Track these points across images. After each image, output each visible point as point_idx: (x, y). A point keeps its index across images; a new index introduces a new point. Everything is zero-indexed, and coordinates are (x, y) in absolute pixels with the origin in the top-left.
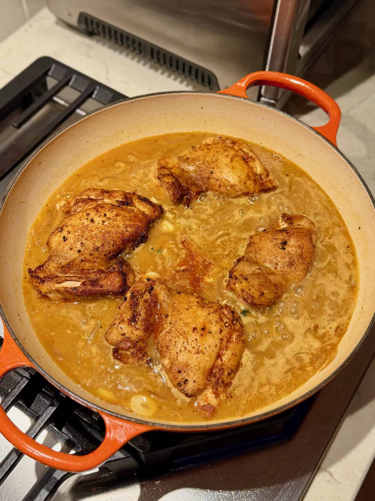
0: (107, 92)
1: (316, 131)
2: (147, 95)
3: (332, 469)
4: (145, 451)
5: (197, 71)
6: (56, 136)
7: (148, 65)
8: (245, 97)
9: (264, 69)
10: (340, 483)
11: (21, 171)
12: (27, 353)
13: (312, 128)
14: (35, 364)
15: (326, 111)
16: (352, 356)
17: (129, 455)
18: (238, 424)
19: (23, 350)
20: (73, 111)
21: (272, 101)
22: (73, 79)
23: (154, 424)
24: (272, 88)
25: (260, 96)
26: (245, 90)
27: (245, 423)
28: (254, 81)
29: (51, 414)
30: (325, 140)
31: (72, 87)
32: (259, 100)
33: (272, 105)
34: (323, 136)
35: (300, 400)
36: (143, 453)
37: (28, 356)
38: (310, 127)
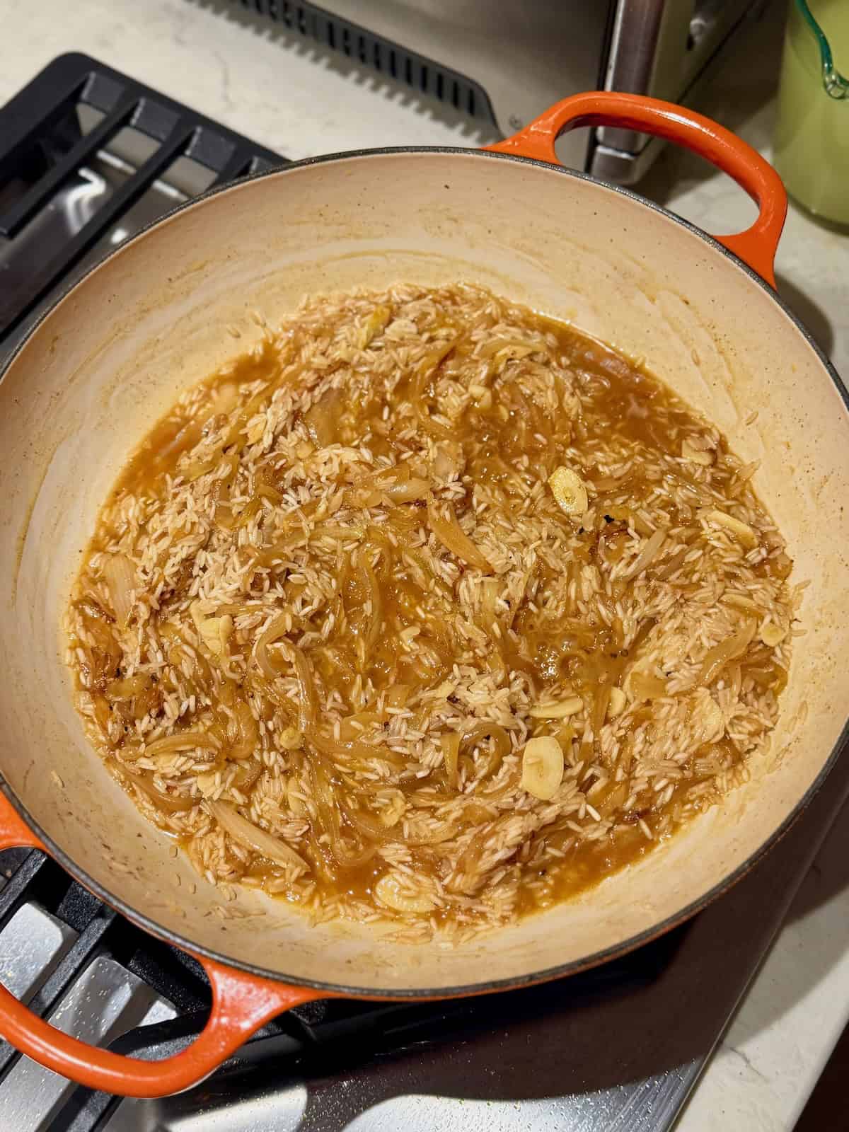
0: (222, 140)
1: (724, 247)
3: (749, 1048)
4: (314, 1020)
5: (440, 79)
6: (91, 274)
8: (553, 160)
10: (767, 1081)
11: (9, 363)
12: (30, 817)
13: (716, 240)
14: (46, 841)
15: (753, 194)
16: (794, 818)
17: (277, 1031)
18: (519, 986)
19: (20, 809)
20: (147, 185)
21: (624, 156)
22: (140, 110)
23: (325, 985)
25: (594, 145)
26: (552, 140)
28: (575, 118)
29: (99, 935)
30: (748, 272)
31: (137, 128)
34: (741, 260)
35: (668, 928)
36: (311, 1026)
37: (31, 824)
38: (711, 237)
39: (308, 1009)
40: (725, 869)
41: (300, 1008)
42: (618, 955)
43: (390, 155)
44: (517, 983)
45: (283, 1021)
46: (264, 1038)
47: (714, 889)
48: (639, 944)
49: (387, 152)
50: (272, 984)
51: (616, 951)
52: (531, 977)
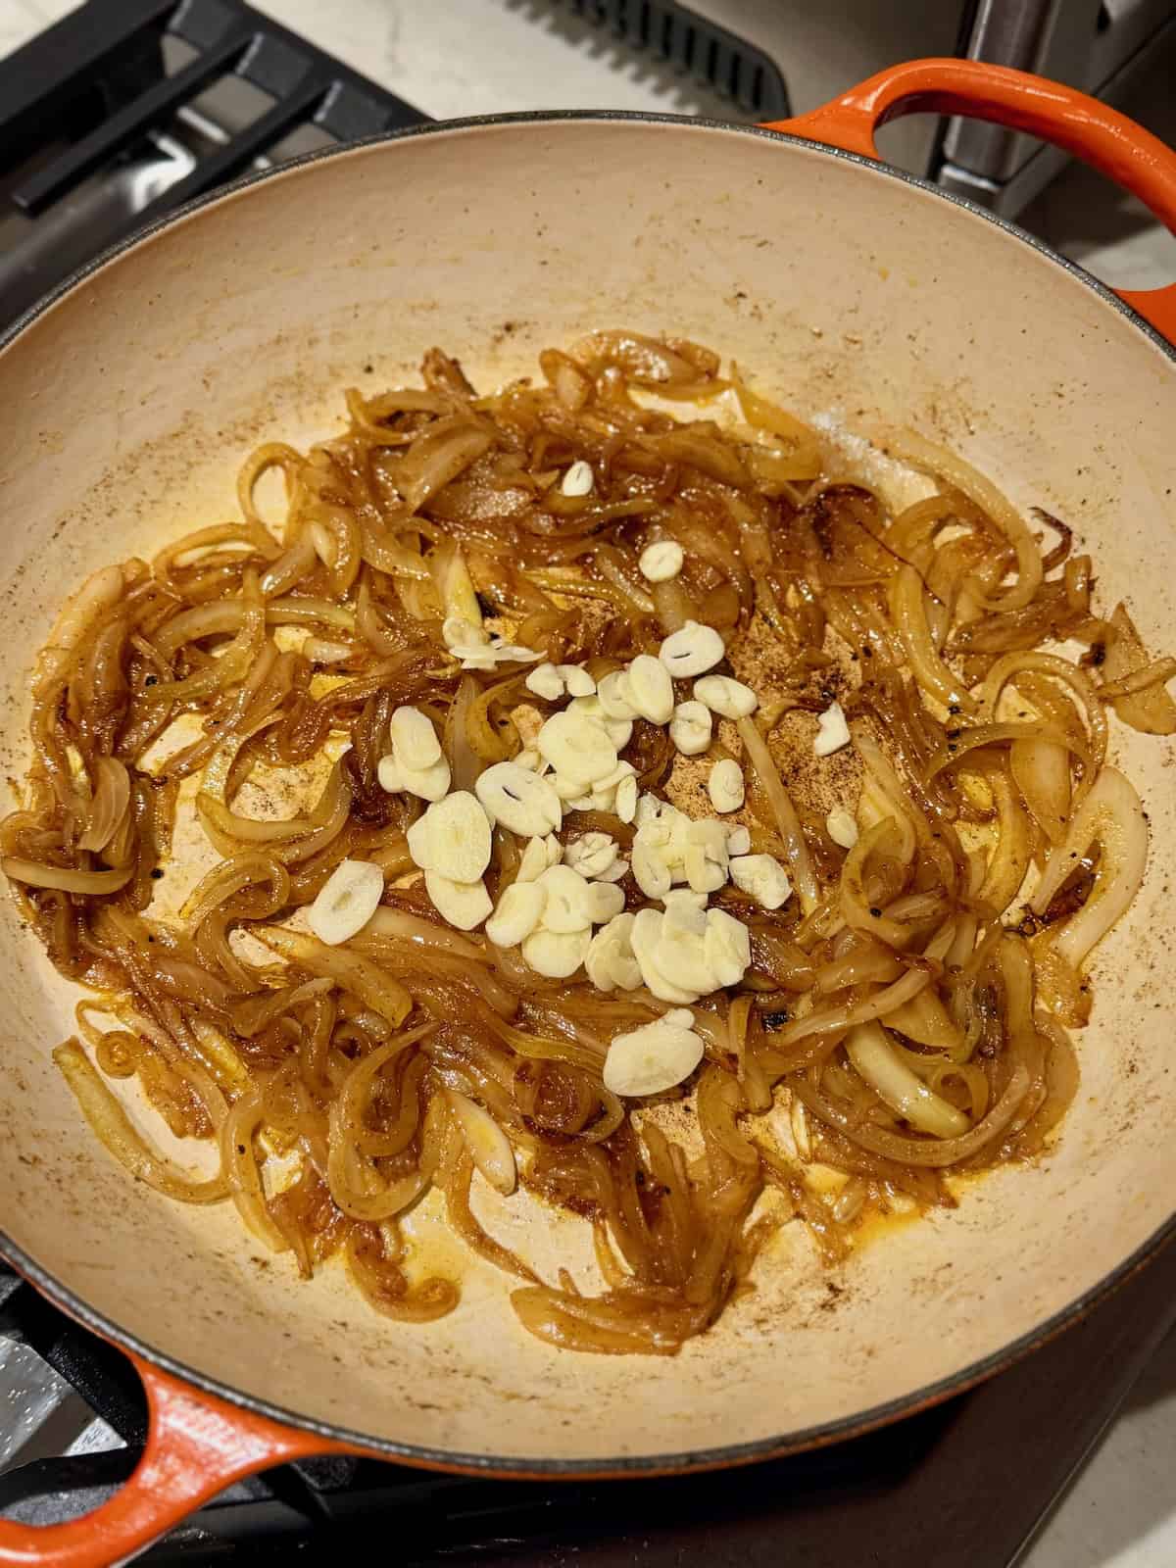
0: (371, 103)
1: (1129, 307)
2: (488, 120)
4: (327, 1486)
5: (714, 47)
7: (546, 21)
8: (869, 151)
9: (962, 53)
13: (1115, 294)
17: (265, 1493)
20: (247, 160)
21: (984, 184)
22: (253, 50)
24: (989, 130)
25: (939, 160)
26: (870, 126)
27: (696, 1467)
30: (1164, 349)
31: (247, 77)
32: (933, 175)
33: (985, 201)
34: (1154, 330)
36: (322, 1492)
38: (1111, 291)
39: (320, 1464)
40: (1039, 1311)
41: (305, 1462)
42: (845, 1435)
43: (614, 122)
44: (667, 1466)
45: (275, 1477)
46: (242, 1502)
47: (1021, 1340)
48: (880, 1422)
49: (610, 117)
50: (251, 1419)
51: (840, 1430)
52: (692, 1458)
